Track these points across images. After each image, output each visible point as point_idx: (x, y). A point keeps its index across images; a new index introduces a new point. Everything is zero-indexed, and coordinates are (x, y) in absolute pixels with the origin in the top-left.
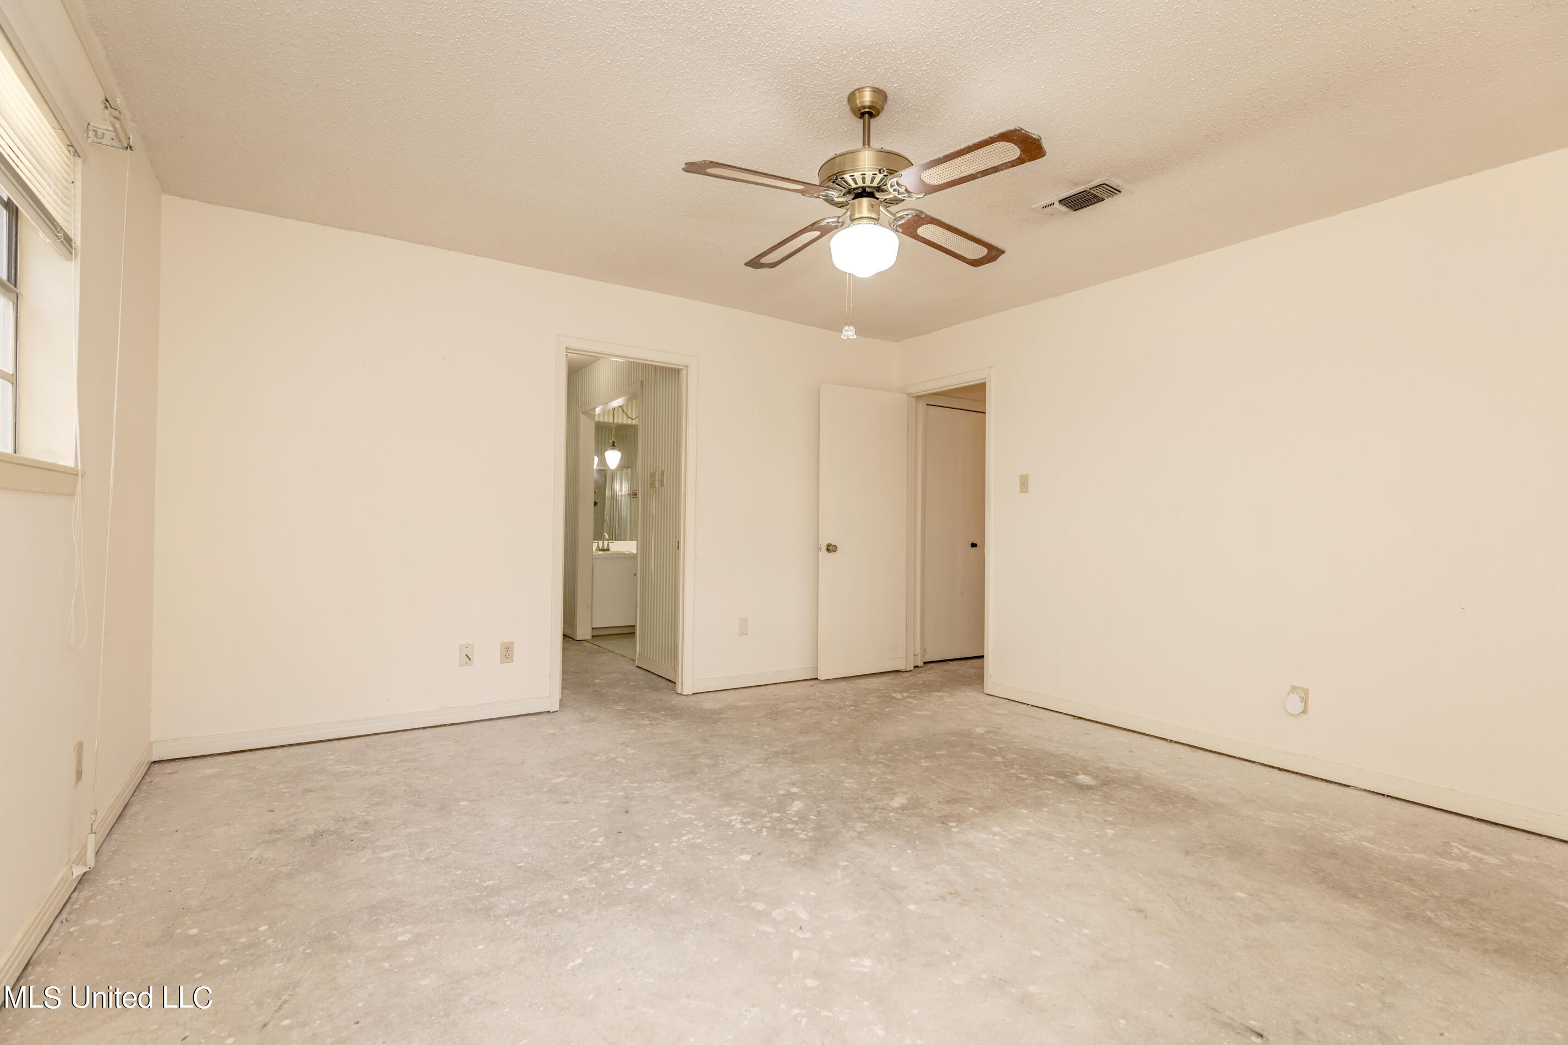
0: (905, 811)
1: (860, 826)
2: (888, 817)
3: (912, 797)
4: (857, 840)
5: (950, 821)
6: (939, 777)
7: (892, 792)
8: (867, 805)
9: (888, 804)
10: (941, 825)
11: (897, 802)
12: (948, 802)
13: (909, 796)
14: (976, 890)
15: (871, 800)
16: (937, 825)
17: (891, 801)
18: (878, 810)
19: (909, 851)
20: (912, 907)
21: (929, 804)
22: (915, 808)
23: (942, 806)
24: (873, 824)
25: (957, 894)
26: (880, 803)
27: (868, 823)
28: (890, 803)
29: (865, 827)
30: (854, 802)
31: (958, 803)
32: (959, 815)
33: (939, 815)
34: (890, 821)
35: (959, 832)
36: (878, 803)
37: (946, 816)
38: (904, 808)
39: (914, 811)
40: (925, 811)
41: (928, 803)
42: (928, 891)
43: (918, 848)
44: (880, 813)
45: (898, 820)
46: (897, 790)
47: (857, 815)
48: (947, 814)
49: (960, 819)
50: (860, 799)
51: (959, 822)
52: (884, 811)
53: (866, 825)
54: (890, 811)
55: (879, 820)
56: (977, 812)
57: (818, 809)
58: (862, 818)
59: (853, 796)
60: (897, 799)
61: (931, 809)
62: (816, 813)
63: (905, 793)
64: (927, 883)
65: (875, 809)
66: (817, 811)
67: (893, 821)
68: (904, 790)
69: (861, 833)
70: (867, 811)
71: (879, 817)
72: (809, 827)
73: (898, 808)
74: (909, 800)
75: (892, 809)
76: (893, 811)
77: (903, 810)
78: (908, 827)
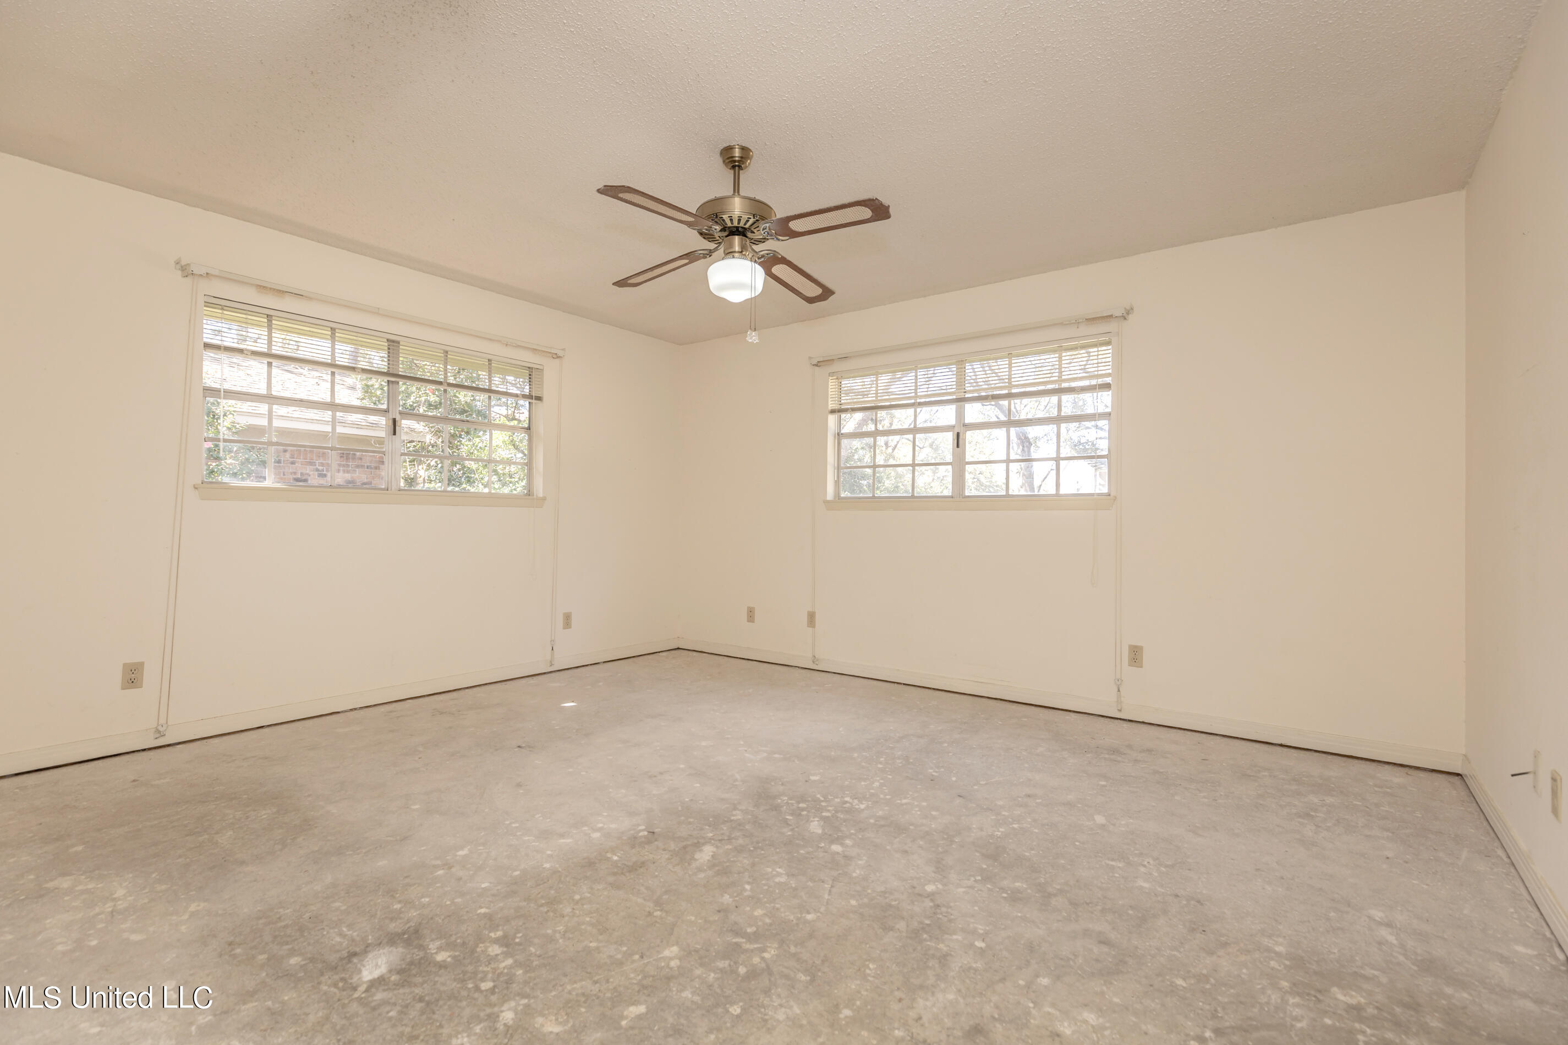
0: (696, 841)
1: (738, 816)
2: (713, 831)
3: (689, 864)
4: (736, 802)
5: (645, 837)
6: (650, 914)
7: (717, 868)
8: (741, 841)
9: (717, 847)
10: (656, 830)
11: (706, 854)
12: (643, 864)
13: (694, 865)
14: (635, 781)
15: (739, 850)
16: (660, 830)
17: (714, 852)
18: (726, 838)
19: (687, 800)
20: (682, 766)
21: (667, 856)
22: (685, 847)
23: (651, 856)
24: (726, 819)
25: (650, 777)
26: (726, 847)
27: (732, 821)
28: (715, 850)
29: (734, 815)
30: (758, 843)
31: (630, 864)
32: (633, 847)
33: (656, 843)
34: (709, 826)
35: (639, 825)
36: (729, 847)
37: (649, 842)
38: (698, 846)
39: (685, 843)
40: (672, 846)
41: (669, 859)
42: (671, 776)
43: (679, 803)
44: (722, 834)
45: (702, 829)
46: (710, 873)
47: (747, 827)
48: (646, 846)
49: (634, 842)
50: (752, 849)
51: (635, 838)
52: (720, 838)
53: (732, 818)
54: (713, 839)
55: (722, 826)
56: (609, 855)
57: (791, 827)
58: (740, 825)
59: (763, 852)
60: (708, 858)
61: (664, 850)
62: (790, 823)
63: (700, 870)
64: (672, 780)
65: (730, 839)
66: (790, 825)
67: (707, 827)
68: (702, 875)
69: (735, 809)
70: (738, 834)
71: (723, 829)
72: (785, 807)
73: (704, 844)
74: (693, 859)
75: (710, 842)
76: (710, 839)
77: (698, 842)
78: (690, 823)
